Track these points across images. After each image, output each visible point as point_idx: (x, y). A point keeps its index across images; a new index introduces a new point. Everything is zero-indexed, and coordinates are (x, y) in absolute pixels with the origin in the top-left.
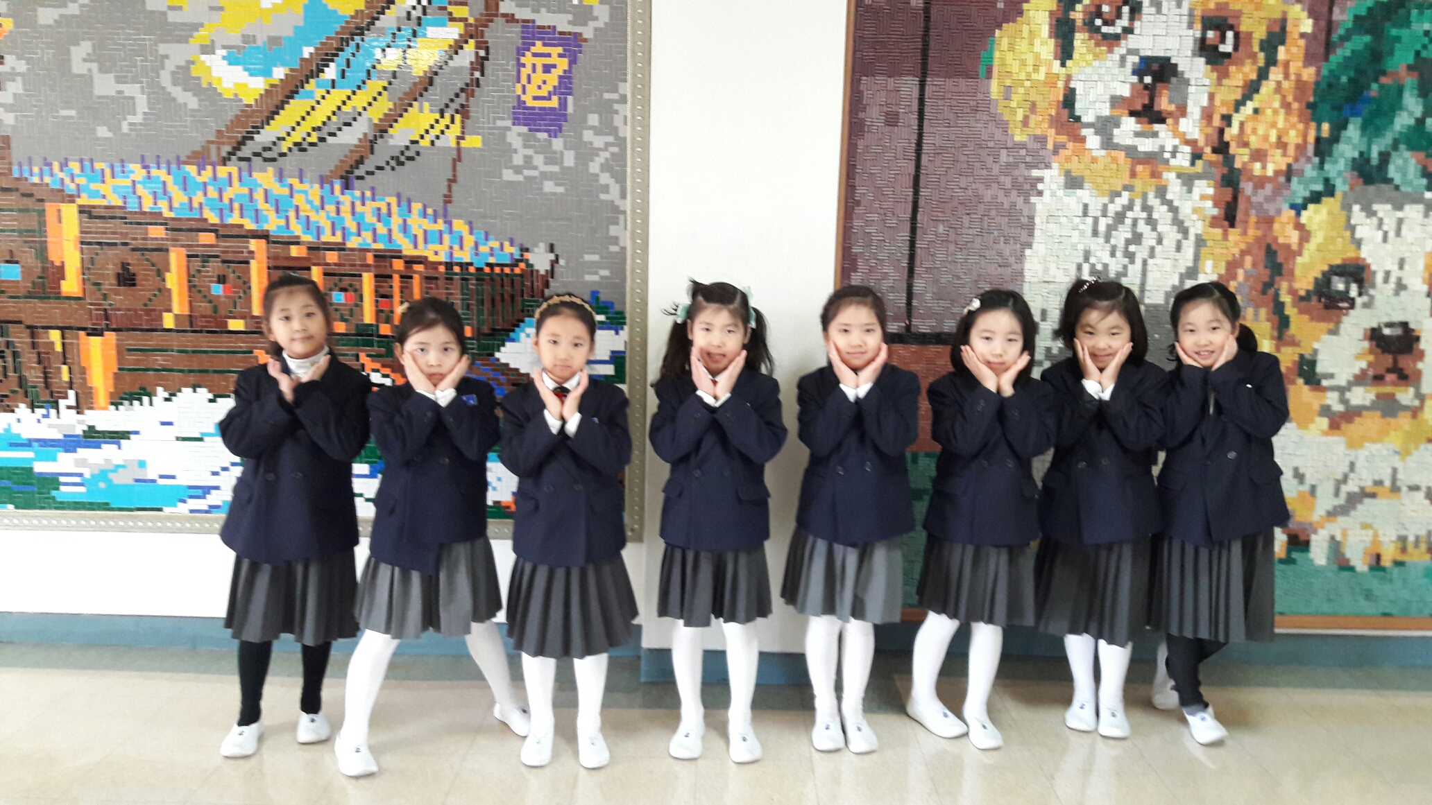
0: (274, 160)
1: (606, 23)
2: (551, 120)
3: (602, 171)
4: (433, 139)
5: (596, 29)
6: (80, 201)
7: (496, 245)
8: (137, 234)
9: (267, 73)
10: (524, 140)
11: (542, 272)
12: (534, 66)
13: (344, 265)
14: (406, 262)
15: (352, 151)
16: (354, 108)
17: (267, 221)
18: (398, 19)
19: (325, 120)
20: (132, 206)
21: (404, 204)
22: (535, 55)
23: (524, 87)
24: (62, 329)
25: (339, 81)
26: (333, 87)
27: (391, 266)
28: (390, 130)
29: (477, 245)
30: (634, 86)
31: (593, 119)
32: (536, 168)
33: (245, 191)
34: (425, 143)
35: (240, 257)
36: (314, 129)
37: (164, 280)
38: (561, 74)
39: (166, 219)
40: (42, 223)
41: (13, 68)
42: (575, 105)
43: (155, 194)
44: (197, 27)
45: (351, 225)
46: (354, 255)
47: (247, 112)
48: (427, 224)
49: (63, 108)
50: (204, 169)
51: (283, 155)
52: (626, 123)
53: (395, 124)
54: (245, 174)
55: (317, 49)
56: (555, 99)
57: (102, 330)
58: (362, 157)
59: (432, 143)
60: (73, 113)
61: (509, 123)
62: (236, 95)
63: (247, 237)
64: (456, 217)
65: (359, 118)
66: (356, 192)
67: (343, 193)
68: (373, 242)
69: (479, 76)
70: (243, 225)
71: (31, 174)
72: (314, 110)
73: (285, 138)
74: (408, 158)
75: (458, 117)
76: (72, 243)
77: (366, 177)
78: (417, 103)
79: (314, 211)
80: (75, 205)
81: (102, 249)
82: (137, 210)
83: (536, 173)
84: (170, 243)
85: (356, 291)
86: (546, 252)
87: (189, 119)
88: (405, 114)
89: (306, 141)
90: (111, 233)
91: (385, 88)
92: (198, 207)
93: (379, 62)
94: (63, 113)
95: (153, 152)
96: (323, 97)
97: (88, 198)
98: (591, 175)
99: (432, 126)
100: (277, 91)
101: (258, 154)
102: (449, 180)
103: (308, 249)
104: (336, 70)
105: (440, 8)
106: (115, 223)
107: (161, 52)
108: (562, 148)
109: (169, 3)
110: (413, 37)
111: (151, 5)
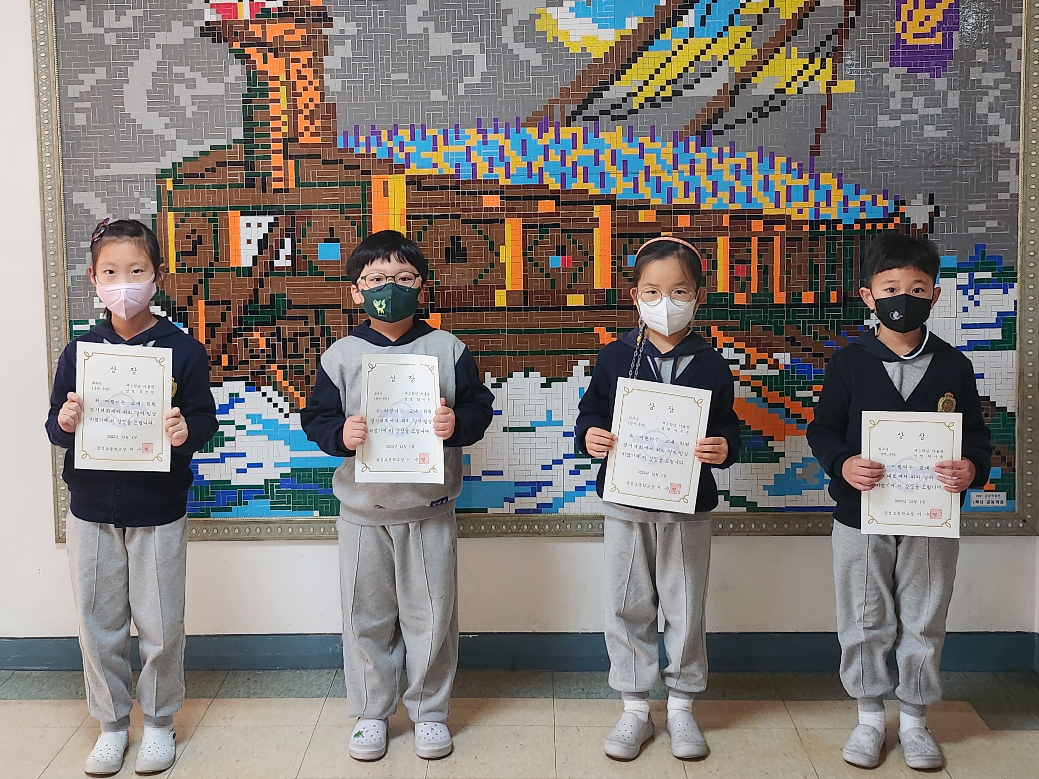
0: (625, 117)
2: (933, 58)
3: (991, 111)
4: (801, 86)
6: (408, 172)
7: (868, 198)
8: (469, 204)
9: (619, 24)
10: (902, 82)
11: (920, 227)
13: (698, 229)
14: (766, 223)
15: (710, 104)
16: (714, 57)
17: (614, 186)
19: (681, 71)
20: (465, 174)
21: (766, 160)
23: (904, 25)
25: (698, 29)
26: (692, 36)
27: (749, 229)
28: (754, 79)
29: (846, 199)
30: (1030, 17)
31: (982, 55)
32: (915, 111)
33: (592, 153)
34: (791, 91)
35: (583, 225)
36: (668, 82)
38: (947, 8)
39: (502, 186)
40: (367, 198)
41: (342, 31)
42: (962, 40)
43: (491, 160)
45: (706, 184)
46: (709, 218)
47: (595, 67)
48: (791, 180)
49: (394, 72)
50: (547, 131)
51: (634, 112)
52: (1019, 58)
53: (759, 73)
54: (591, 135)
56: (939, 36)
57: (427, 311)
58: (721, 110)
59: (800, 91)
60: (405, 76)
61: (886, 64)
62: (584, 49)
63: (591, 203)
64: (824, 171)
65: (718, 67)
66: (713, 148)
67: (698, 151)
68: (730, 203)
69: (854, 16)
70: (587, 190)
71: (357, 144)
72: (670, 61)
73: (636, 93)
74: (772, 109)
75: (829, 61)
76: (398, 217)
77: (725, 131)
78: (785, 48)
79: (666, 171)
80: (404, 176)
81: (430, 223)
82: (471, 179)
83: (915, 117)
84: (505, 212)
85: (709, 257)
86: (924, 203)
87: (531, 77)
88: (770, 61)
89: (659, 95)
90: (441, 205)
91: (749, 34)
92: (537, 172)
93: (743, 6)
94: (394, 77)
95: (490, 114)
96: (680, 47)
97: (418, 167)
98: (979, 116)
99: (800, 73)
100: (629, 43)
101: (606, 113)
102: (817, 130)
103: (658, 213)
104: (695, 17)
106: (447, 194)
107: (503, 7)
108: (946, 89)
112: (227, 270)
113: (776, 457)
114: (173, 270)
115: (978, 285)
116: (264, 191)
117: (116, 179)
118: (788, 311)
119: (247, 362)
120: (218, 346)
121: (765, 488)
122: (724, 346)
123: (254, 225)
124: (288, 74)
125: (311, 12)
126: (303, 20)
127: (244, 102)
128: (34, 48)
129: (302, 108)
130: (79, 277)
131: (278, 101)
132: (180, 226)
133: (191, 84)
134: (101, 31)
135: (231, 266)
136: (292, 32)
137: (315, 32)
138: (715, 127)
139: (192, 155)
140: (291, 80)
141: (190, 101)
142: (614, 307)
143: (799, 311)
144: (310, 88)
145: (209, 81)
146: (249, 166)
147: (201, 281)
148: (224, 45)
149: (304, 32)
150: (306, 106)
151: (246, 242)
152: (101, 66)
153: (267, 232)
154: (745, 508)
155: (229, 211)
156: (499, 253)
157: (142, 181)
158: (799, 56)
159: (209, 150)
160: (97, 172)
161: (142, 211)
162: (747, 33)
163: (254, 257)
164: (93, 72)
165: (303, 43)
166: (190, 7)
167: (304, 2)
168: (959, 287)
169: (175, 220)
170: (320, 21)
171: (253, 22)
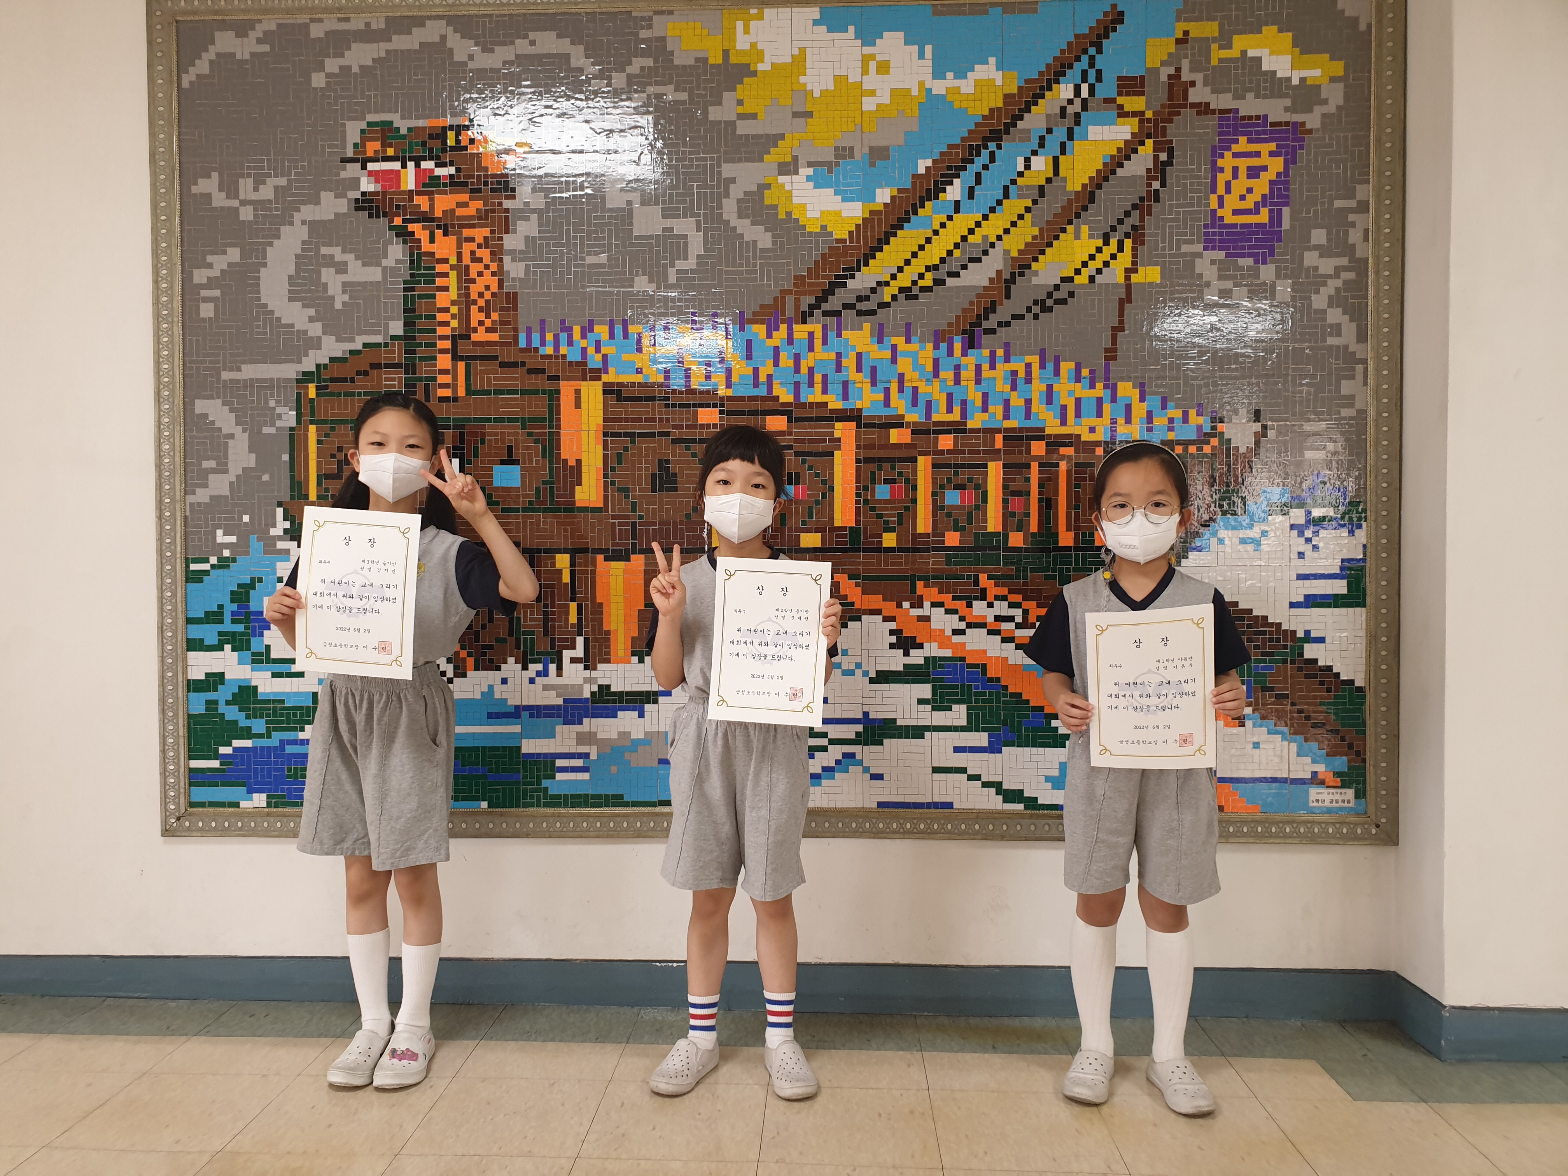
0: (873, 312)
1: (1339, 108)
2: (1257, 240)
3: (1330, 306)
4: (1094, 273)
5: (1324, 116)
6: (605, 378)
7: (1177, 414)
8: (681, 419)
9: (866, 196)
10: (1219, 270)
11: (1242, 450)
12: (1235, 170)
14: (1047, 445)
15: (978, 296)
16: (985, 237)
17: (860, 398)
18: (1048, 116)
19: (945, 255)
20: (677, 383)
21: (1050, 366)
22: (1236, 155)
23: (1221, 199)
24: (574, 552)
25: (965, 204)
26: (957, 211)
27: (1028, 451)
28: (1034, 265)
29: (1150, 414)
30: (1379, 189)
31: (1319, 236)
33: (833, 356)
34: (1082, 280)
35: (820, 447)
36: (928, 268)
38: (1274, 178)
39: (722, 398)
40: (554, 409)
41: (527, 204)
42: (1292, 218)
44: (775, 139)
45: (974, 396)
46: (978, 438)
47: (838, 248)
48: (1081, 390)
49: (589, 253)
50: (777, 329)
51: (885, 305)
52: (1366, 239)
53: (1041, 257)
54: (831, 335)
55: (934, 161)
56: (1265, 212)
57: (627, 551)
58: (993, 303)
59: (1092, 279)
60: (603, 258)
61: (1199, 247)
62: (824, 227)
63: (830, 419)
64: (1122, 379)
65: (991, 251)
66: (984, 351)
67: (964, 354)
68: (1004, 419)
69: (1158, 187)
70: (827, 403)
71: (543, 343)
72: (930, 243)
73: (889, 282)
74: (1058, 302)
75: (1128, 243)
76: (593, 435)
77: (998, 329)
78: (1073, 226)
79: (924, 379)
80: (600, 383)
81: (633, 442)
82: (683, 388)
85: (977, 487)
86: (1249, 421)
87: (759, 262)
89: (917, 285)
90: (647, 420)
91: (1028, 210)
92: (765, 380)
93: (1021, 174)
94: (590, 260)
95: (707, 308)
96: (943, 225)
97: (617, 373)
98: (1317, 311)
99: (1092, 257)
100: (880, 220)
101: (851, 306)
102: (1114, 329)
103: (914, 432)
104: (962, 188)
105: (1107, 101)
106: (653, 406)
107: (725, 175)
108: (1273, 278)
109: (740, 110)
110: (1068, 139)
111: (715, 113)
114: (313, 496)
115: (1317, 525)
117: (249, 384)
118: (1077, 556)
121: (1048, 779)
122: (995, 599)
124: (459, 256)
125: (490, 180)
126: (479, 191)
127: (405, 290)
128: (152, 223)
129: (476, 298)
130: (199, 504)
131: (446, 289)
132: (324, 443)
133: (342, 268)
134: (234, 203)
136: (465, 205)
137: (493, 204)
138: (986, 325)
139: (339, 354)
140: (464, 263)
141: (339, 289)
142: (859, 550)
143: (1091, 556)
144: (487, 273)
145: (364, 265)
146: (410, 368)
148: (383, 221)
149: (479, 204)
150: (481, 295)
152: (236, 245)
154: (1022, 805)
157: (279, 387)
158: (1091, 237)
159: (361, 348)
160: (226, 376)
161: (279, 424)
162: (1026, 208)
164: (224, 253)
165: (479, 218)
166: (343, 175)
167: (480, 168)
168: (1292, 527)
169: (318, 435)
170: (499, 190)
171: (419, 193)
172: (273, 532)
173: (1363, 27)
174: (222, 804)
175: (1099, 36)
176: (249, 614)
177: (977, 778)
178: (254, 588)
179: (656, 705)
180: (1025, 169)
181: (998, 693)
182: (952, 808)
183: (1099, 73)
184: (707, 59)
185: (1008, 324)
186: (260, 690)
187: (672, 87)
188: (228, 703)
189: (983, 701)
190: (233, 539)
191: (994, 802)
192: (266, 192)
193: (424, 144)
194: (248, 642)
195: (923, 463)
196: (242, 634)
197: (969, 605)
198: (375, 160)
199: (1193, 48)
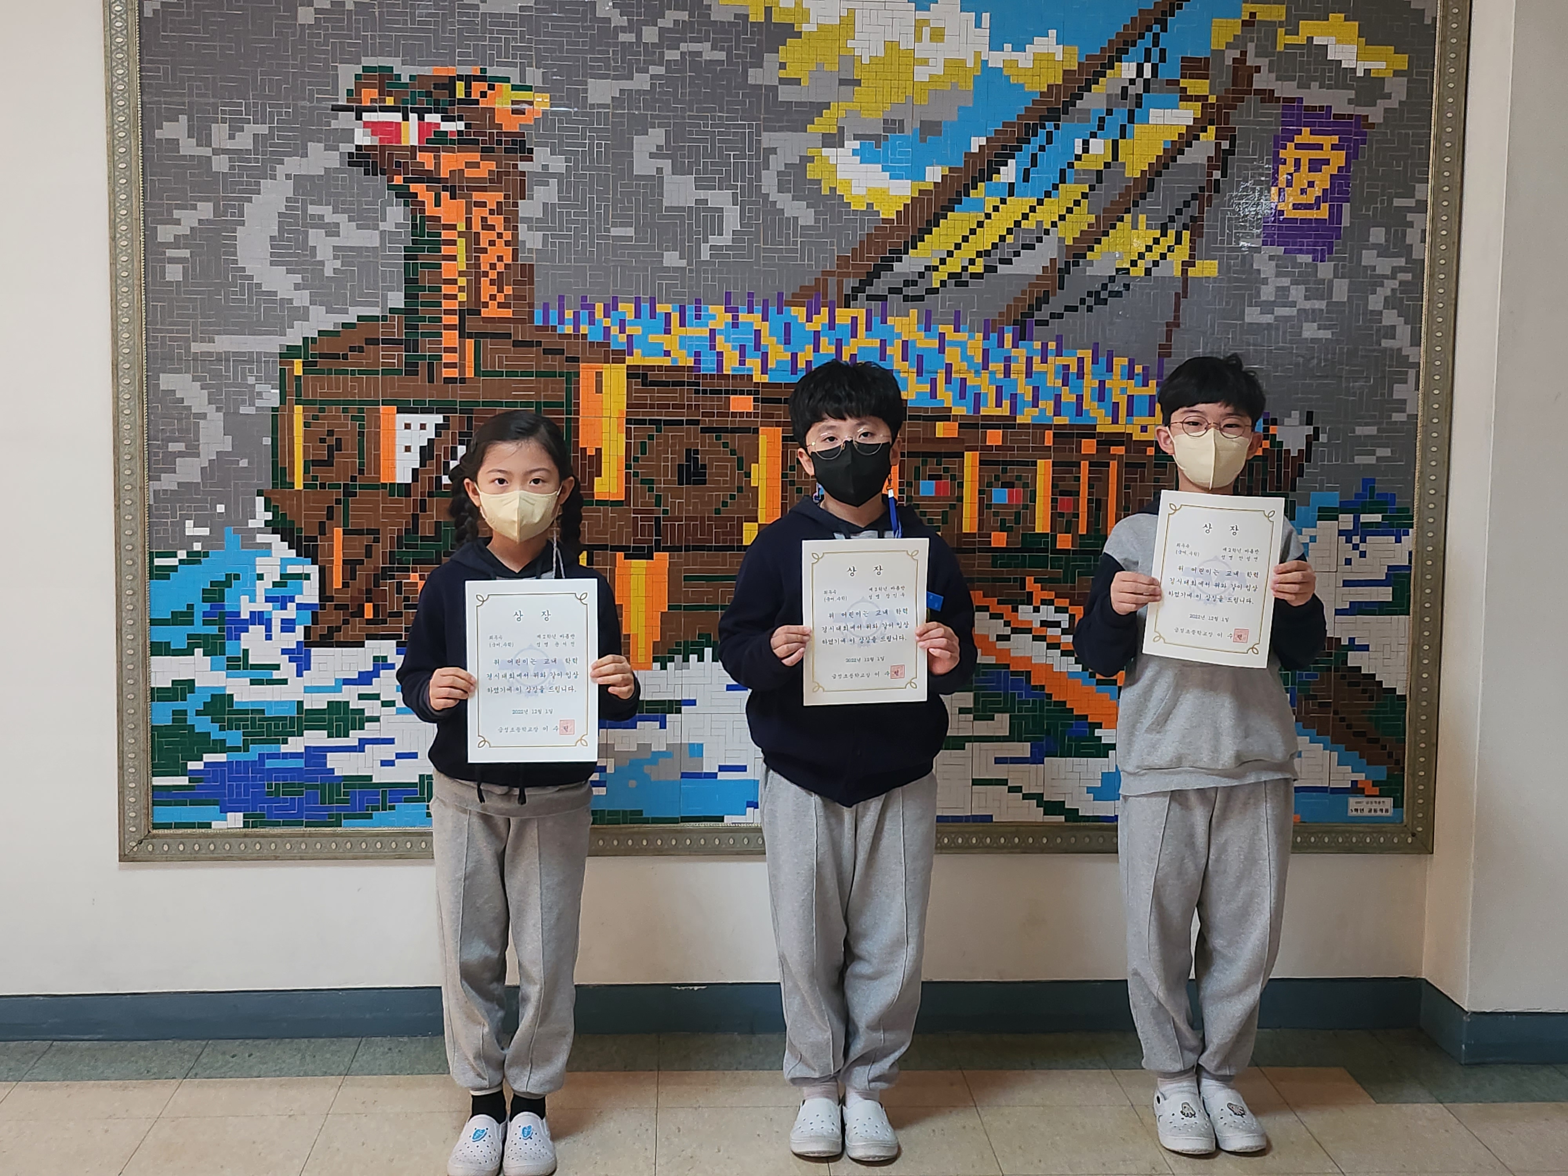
0: (921, 298)
1: (1400, 102)
2: (1317, 236)
3: (1386, 307)
4: (1150, 265)
5: (1386, 110)
6: (629, 361)
8: (712, 407)
9: (916, 174)
10: (1277, 266)
11: (1295, 452)
12: (1297, 162)
13: (1011, 449)
14: (1098, 443)
15: (1031, 285)
16: (1039, 223)
18: (1109, 96)
19: (997, 241)
20: (708, 366)
21: (1103, 360)
23: (1282, 192)
24: (592, 550)
25: (1020, 186)
26: (1011, 194)
27: (1079, 450)
28: (1089, 254)
30: (1437, 189)
31: (1378, 235)
32: (1293, 304)
33: (877, 342)
36: (979, 254)
37: (748, 475)
38: (1335, 173)
39: (757, 384)
40: (573, 394)
41: (545, 167)
42: (1352, 215)
43: (742, 349)
44: (820, 108)
45: (1025, 390)
46: (1028, 434)
47: (884, 229)
48: (1134, 388)
49: (614, 225)
50: (818, 312)
51: (933, 291)
52: (1423, 241)
53: (1096, 246)
54: (876, 320)
55: (989, 139)
56: (1325, 206)
57: (650, 548)
58: (1046, 293)
59: (1148, 271)
60: (630, 232)
61: (1258, 242)
62: (870, 205)
65: (1044, 237)
66: (1035, 343)
67: (1015, 345)
68: (1055, 415)
69: (1219, 177)
71: (562, 321)
72: (982, 227)
73: (937, 267)
74: (1112, 294)
75: (1186, 235)
76: (614, 421)
77: (1051, 321)
78: (1130, 215)
79: (973, 371)
80: (624, 366)
81: (659, 430)
82: (715, 373)
83: (1293, 311)
84: (760, 419)
85: (1025, 485)
86: (1301, 424)
88: (1111, 231)
89: (967, 270)
90: (675, 406)
91: (1084, 196)
92: (804, 366)
93: (1078, 158)
94: (615, 232)
95: (743, 288)
96: (996, 209)
97: (644, 355)
98: (1373, 313)
99: (1149, 249)
100: (930, 200)
101: (898, 291)
102: (1168, 325)
103: (961, 426)
104: (1017, 169)
105: (1169, 82)
106: (682, 392)
107: (764, 145)
108: (1332, 276)
109: (783, 74)
110: (1129, 122)
111: (755, 76)
112: (376, 487)
113: (1103, 750)
114: (299, 485)
115: (1365, 531)
116: (431, 380)
117: (222, 358)
119: (400, 614)
120: (360, 591)
121: (1090, 790)
122: (1042, 604)
123: (415, 426)
124: (469, 221)
125: (504, 139)
126: (492, 150)
127: (406, 257)
128: (110, 172)
129: (488, 269)
130: (165, 491)
131: (454, 258)
132: (312, 425)
133: (333, 230)
134: (207, 151)
135: (382, 481)
137: (507, 166)
138: (1038, 315)
139: (331, 328)
140: (474, 230)
141: (330, 253)
144: (500, 243)
145: (359, 227)
146: (411, 345)
147: (338, 501)
148: (381, 179)
149: (493, 166)
150: (493, 266)
151: (403, 449)
152: (207, 200)
153: (433, 437)
154: (1063, 817)
155: (381, 407)
156: (750, 473)
158: (1149, 227)
159: (355, 321)
160: (196, 347)
161: (259, 403)
162: (1083, 193)
163: (413, 470)
164: (194, 208)
165: (491, 181)
166: (334, 124)
167: (493, 125)
168: (1341, 533)
169: (305, 417)
170: (515, 151)
171: (422, 149)
172: (252, 524)
173: (1428, 21)
174: (191, 826)
175: (1164, 13)
176: (223, 615)
177: (1018, 789)
178: (230, 586)
179: (679, 715)
180: (1083, 152)
181: (1042, 702)
182: (992, 821)
183: (1163, 52)
184: (748, 16)
185: (1061, 316)
186: (235, 699)
187: (708, 45)
188: (198, 713)
189: (1027, 710)
190: (205, 531)
191: (1035, 814)
192: (244, 141)
193: (429, 94)
194: (223, 645)
195: (970, 459)
196: (214, 636)
197: (1015, 610)
198: (372, 110)
199: (1259, 32)
